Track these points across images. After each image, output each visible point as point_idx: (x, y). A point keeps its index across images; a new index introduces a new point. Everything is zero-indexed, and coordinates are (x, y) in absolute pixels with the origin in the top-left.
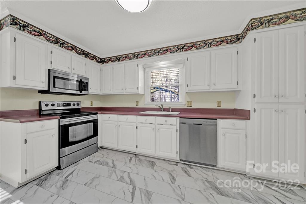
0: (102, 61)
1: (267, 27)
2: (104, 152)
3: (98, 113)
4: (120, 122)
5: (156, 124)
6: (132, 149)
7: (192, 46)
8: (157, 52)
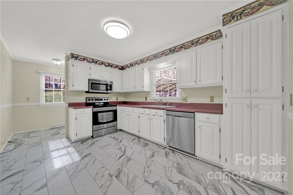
0: (122, 68)
1: (239, 20)
2: (121, 133)
3: (117, 105)
4: (130, 112)
5: (151, 115)
6: (136, 133)
7: (182, 47)
8: (156, 56)
